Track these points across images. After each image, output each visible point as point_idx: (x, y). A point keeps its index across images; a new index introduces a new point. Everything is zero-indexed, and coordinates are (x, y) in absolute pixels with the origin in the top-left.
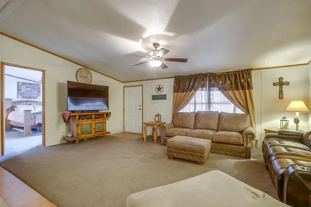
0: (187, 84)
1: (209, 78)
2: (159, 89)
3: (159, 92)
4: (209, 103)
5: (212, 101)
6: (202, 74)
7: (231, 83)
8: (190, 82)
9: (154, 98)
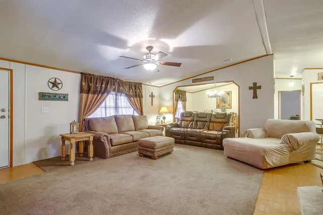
0: (98, 85)
1: (118, 84)
2: (55, 84)
3: (55, 88)
4: (116, 107)
5: (120, 105)
6: (113, 79)
7: (133, 91)
8: (102, 84)
9: (43, 96)
